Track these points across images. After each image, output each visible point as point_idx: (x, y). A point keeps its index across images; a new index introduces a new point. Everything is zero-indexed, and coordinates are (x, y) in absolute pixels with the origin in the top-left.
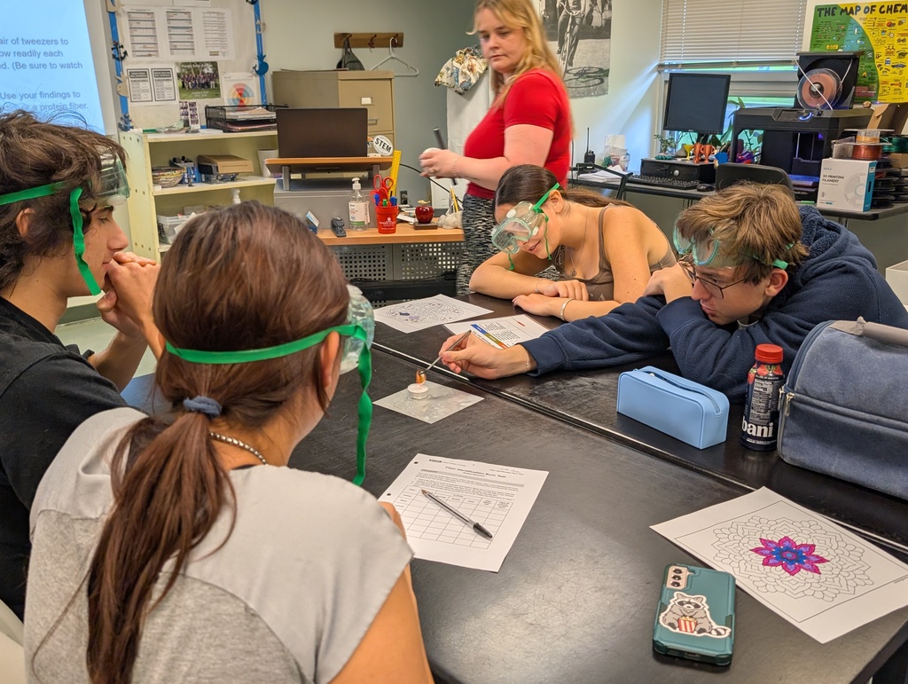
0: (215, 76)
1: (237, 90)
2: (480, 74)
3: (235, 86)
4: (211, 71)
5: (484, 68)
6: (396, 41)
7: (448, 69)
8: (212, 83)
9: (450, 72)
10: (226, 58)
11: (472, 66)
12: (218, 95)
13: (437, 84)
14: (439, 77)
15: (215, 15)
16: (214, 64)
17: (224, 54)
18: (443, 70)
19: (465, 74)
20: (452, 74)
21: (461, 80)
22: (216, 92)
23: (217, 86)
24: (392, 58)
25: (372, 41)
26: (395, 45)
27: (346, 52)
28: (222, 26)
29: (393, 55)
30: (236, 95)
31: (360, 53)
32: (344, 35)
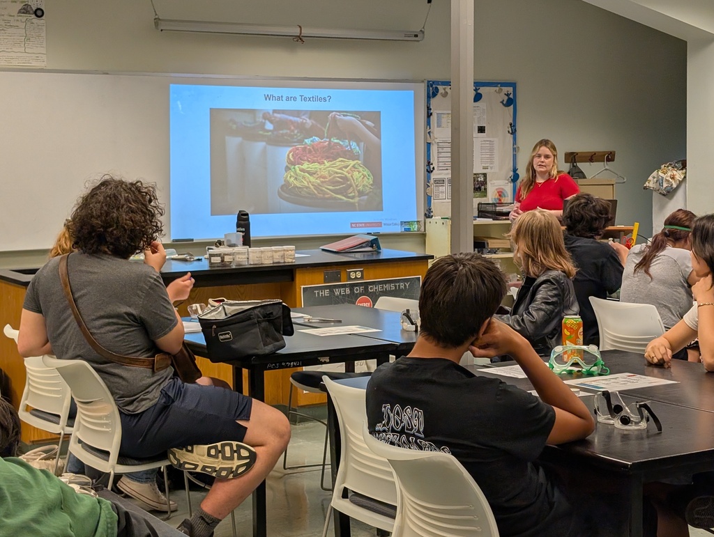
0: (485, 183)
1: (498, 192)
2: (679, 181)
3: (497, 189)
4: (482, 180)
5: (683, 177)
6: (610, 157)
7: (654, 178)
8: (483, 187)
9: (655, 180)
10: (493, 171)
11: (673, 175)
12: (485, 196)
13: (645, 188)
14: (647, 183)
15: (488, 142)
16: (485, 175)
17: (491, 168)
18: (650, 178)
19: (668, 181)
20: (657, 181)
21: (665, 185)
22: (485, 194)
23: (485, 189)
24: (606, 169)
25: (592, 158)
26: (608, 160)
27: (574, 166)
28: (491, 150)
29: (607, 167)
30: (497, 196)
31: (582, 166)
32: (572, 153)
